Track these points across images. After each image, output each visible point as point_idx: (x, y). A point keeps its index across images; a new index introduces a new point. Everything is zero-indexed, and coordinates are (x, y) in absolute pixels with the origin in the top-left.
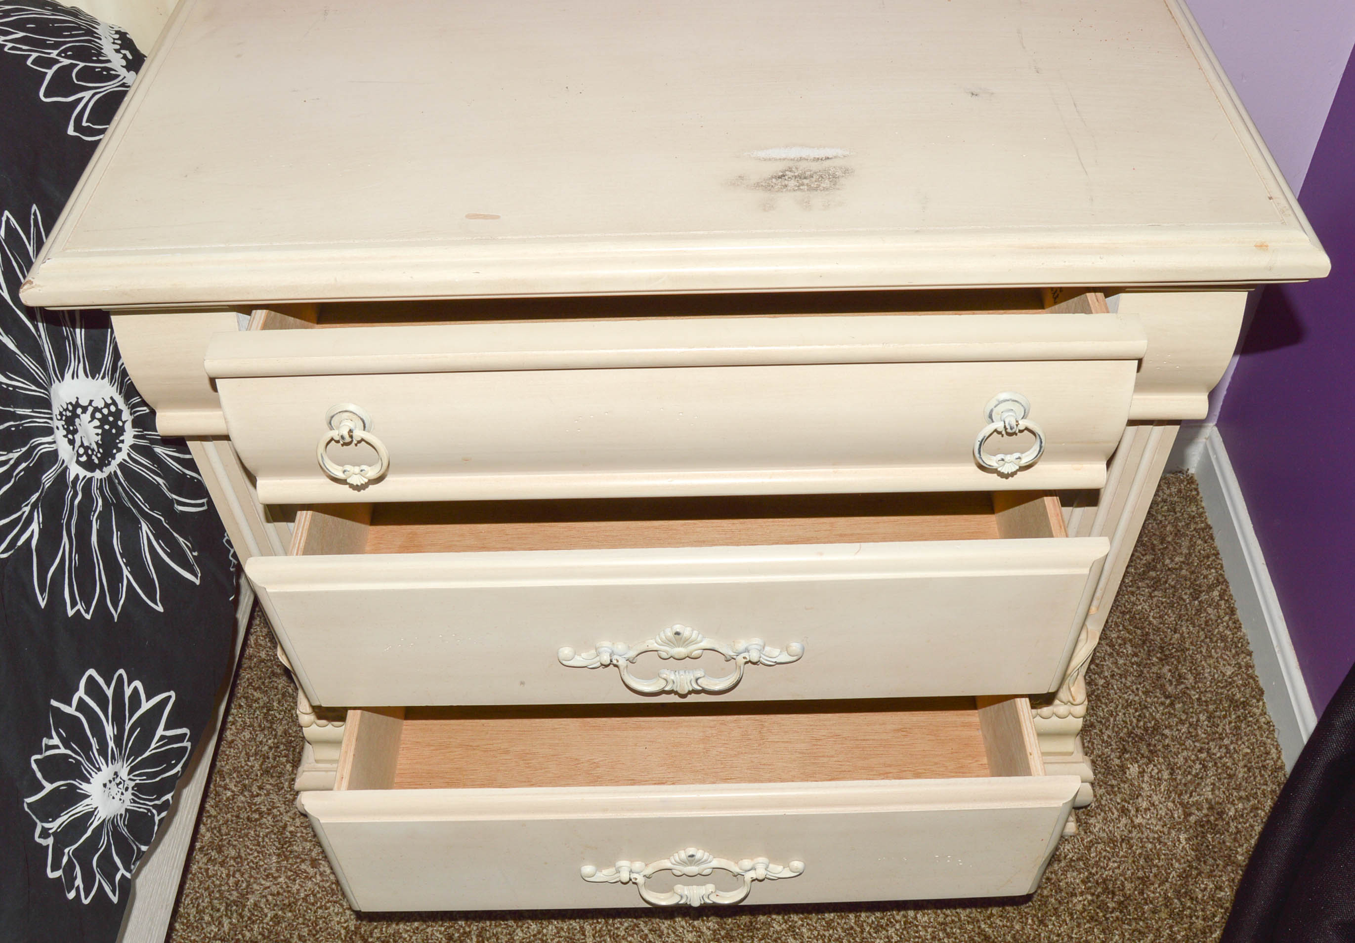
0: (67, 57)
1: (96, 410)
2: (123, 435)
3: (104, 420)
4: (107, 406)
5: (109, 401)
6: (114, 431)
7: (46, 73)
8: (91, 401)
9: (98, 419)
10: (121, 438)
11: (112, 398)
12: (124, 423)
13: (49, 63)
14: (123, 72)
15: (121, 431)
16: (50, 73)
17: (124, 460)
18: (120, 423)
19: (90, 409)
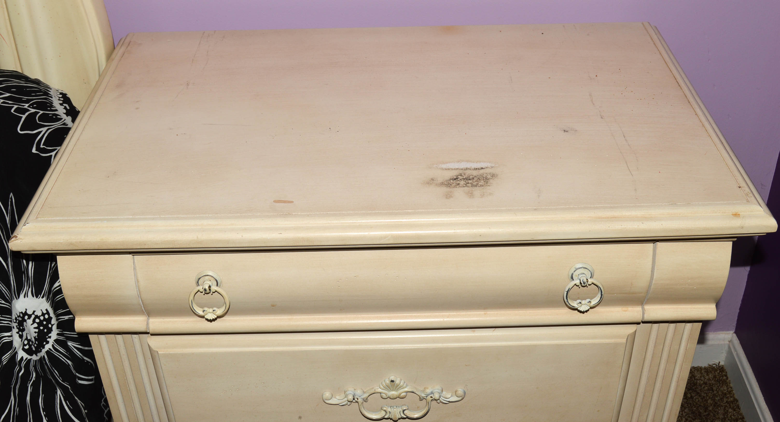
0: (34, 108)
1: (37, 317)
2: (51, 333)
3: (40, 324)
4: (43, 314)
5: (45, 312)
6: (45, 330)
7: (22, 117)
8: (34, 312)
9: (37, 323)
10: (49, 335)
11: (47, 310)
12: (52, 325)
13: (24, 111)
14: (64, 116)
15: (50, 330)
16: (24, 117)
17: (49, 349)
18: (50, 326)
19: (33, 316)
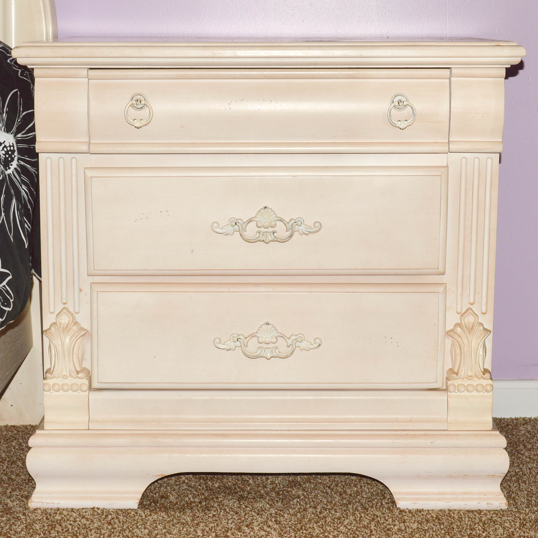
1: (5, 146)
2: (13, 162)
3: (7, 152)
4: (10, 146)
5: (11, 145)
6: (10, 159)
8: (4, 142)
9: (5, 151)
10: (12, 163)
11: (13, 144)
12: (15, 156)
15: (13, 160)
17: (10, 173)
18: (13, 156)
19: (3, 145)
